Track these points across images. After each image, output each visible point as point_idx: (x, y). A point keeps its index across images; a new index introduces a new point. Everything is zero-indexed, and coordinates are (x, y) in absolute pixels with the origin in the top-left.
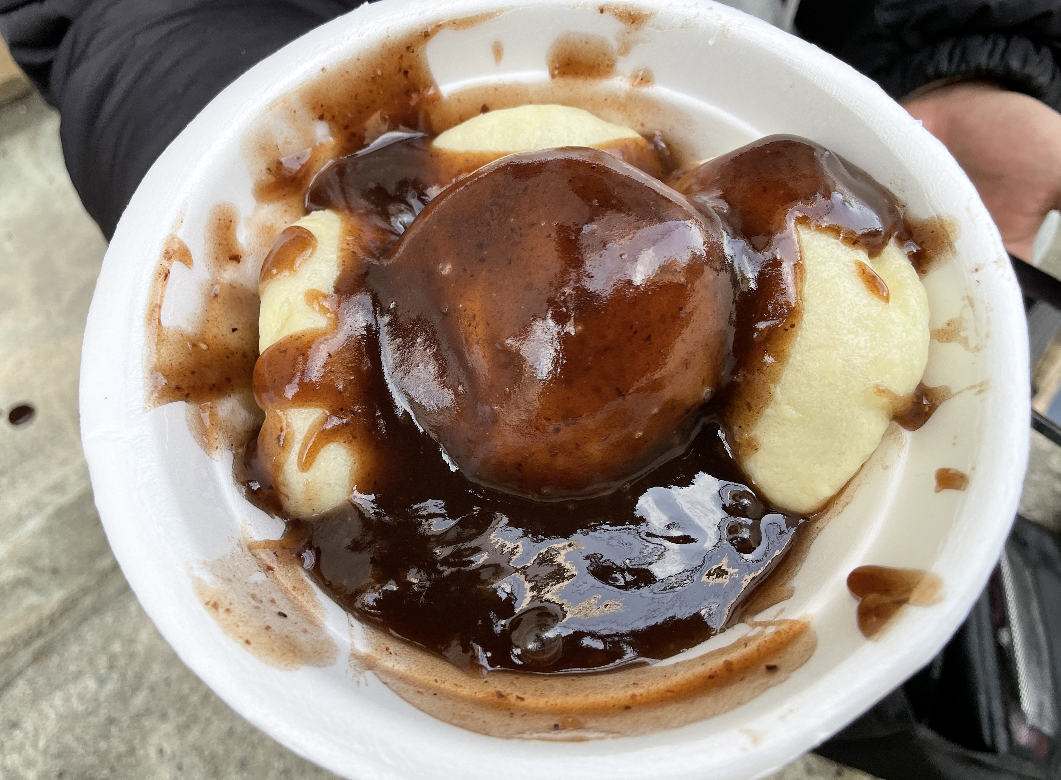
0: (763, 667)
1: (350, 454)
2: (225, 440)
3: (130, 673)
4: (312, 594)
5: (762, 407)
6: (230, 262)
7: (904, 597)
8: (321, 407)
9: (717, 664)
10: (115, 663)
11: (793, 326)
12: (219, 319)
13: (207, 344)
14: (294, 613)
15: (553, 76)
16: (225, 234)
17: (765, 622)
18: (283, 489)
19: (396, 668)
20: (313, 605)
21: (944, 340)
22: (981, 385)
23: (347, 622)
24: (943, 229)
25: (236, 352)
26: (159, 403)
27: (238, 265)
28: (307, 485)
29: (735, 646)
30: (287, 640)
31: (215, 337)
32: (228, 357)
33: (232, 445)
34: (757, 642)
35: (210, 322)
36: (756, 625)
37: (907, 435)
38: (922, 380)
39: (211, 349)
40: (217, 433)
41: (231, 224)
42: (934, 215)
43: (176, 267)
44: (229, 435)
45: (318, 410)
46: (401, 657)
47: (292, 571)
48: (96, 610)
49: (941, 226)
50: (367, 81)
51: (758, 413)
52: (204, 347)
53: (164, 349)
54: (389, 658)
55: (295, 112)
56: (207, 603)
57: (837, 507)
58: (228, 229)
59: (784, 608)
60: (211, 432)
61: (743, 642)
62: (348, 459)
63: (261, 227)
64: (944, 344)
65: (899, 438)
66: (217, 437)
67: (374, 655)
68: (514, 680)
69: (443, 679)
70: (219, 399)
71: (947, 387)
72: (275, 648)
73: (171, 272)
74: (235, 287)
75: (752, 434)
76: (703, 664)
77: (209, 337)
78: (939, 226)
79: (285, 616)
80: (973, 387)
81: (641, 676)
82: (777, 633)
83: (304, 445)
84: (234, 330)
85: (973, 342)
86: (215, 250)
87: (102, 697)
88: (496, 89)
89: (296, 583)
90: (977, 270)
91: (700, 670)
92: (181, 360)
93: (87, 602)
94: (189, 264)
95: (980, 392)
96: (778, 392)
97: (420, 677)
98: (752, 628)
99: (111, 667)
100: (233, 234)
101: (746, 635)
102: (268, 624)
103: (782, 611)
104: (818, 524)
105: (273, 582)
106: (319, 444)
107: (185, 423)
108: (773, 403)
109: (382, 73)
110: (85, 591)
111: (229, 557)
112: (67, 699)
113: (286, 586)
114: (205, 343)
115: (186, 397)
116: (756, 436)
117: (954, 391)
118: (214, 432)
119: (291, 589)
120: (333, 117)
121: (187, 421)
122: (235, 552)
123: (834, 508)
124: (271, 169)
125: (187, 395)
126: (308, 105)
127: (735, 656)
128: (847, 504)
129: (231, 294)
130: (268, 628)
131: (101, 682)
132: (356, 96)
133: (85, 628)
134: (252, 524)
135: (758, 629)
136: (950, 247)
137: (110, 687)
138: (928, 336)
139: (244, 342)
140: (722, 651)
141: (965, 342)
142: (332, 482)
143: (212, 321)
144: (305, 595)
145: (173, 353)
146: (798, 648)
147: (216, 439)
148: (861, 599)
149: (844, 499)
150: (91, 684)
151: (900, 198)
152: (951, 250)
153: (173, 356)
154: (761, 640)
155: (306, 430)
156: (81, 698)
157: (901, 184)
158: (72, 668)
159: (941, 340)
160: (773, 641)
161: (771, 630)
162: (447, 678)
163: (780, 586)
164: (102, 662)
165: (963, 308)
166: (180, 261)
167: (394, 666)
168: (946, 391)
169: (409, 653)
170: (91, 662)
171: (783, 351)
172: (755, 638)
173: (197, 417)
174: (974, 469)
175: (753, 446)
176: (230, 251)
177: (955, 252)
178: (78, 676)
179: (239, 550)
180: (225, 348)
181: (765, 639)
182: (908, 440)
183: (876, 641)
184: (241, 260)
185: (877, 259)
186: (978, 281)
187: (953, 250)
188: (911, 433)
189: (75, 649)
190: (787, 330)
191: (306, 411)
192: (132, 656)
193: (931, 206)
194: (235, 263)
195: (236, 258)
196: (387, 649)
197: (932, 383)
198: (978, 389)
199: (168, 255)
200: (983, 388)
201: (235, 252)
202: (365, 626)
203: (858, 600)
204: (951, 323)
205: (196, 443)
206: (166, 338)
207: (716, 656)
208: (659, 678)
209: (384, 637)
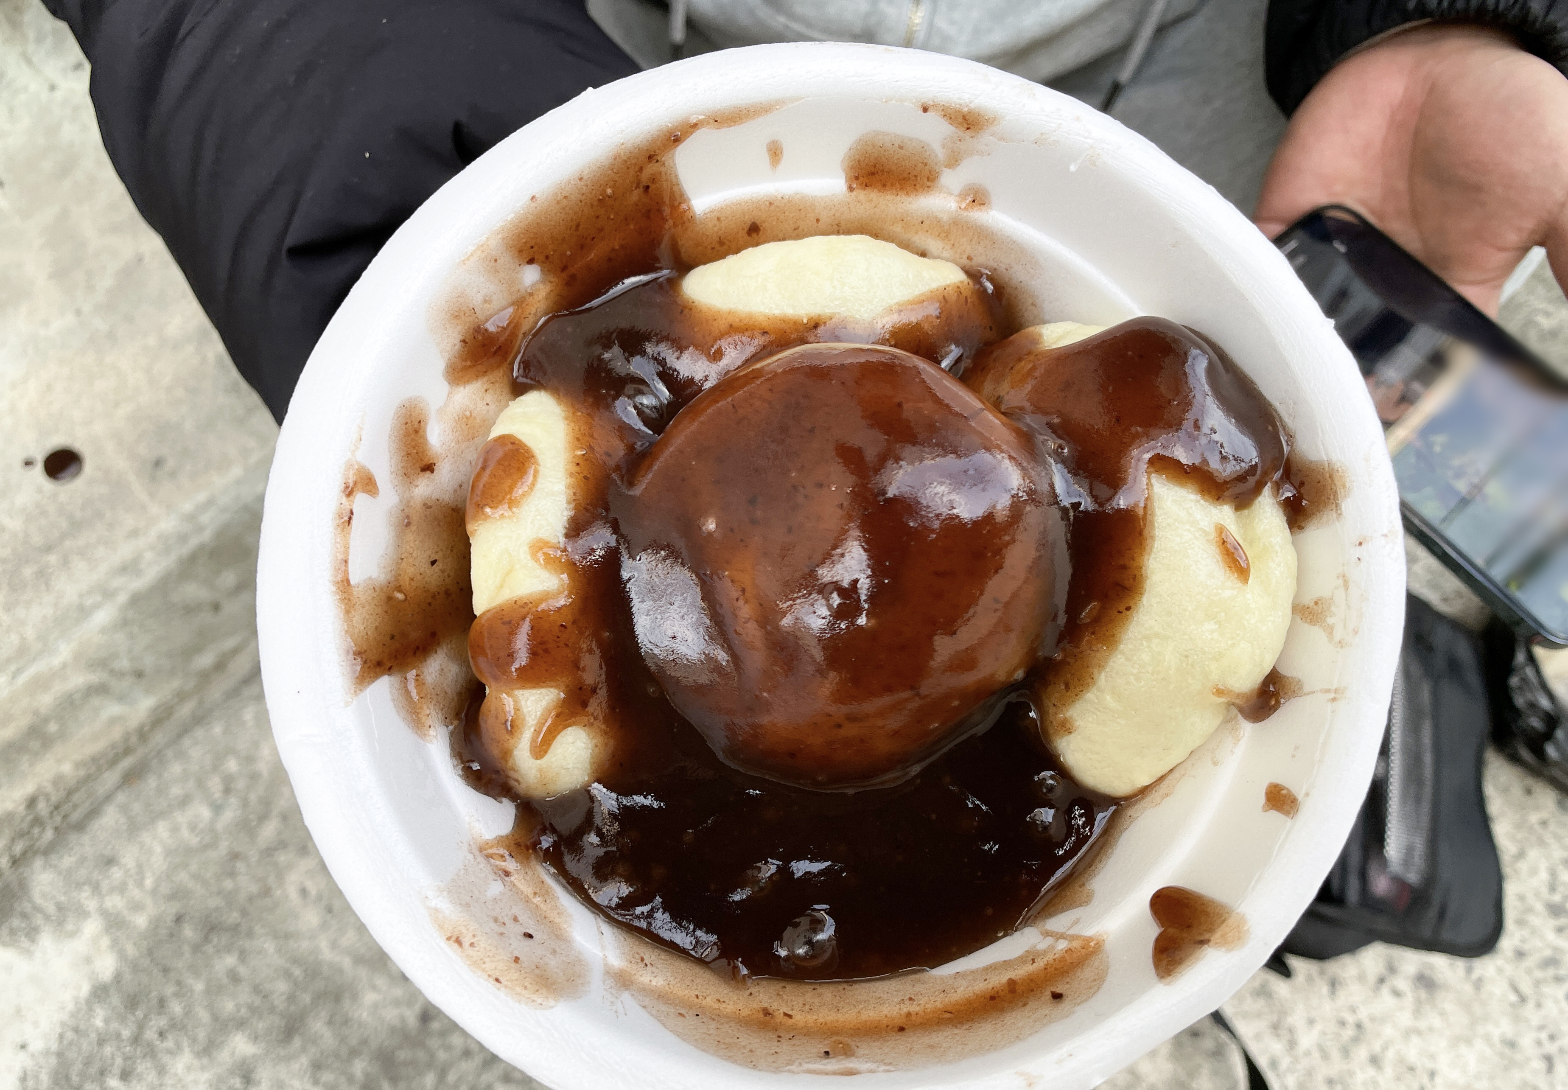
0: (1048, 994)
1: (591, 736)
2: (437, 713)
3: (253, 797)
4: (555, 898)
5: (1082, 691)
6: (422, 474)
7: (1206, 936)
8: (556, 687)
9: (999, 980)
10: (232, 785)
11: (1128, 609)
12: (415, 555)
13: (405, 594)
14: (539, 928)
15: (851, 189)
16: (413, 440)
17: (1057, 933)
18: (512, 774)
19: (654, 983)
20: (558, 914)
21: (1308, 621)
22: (1336, 691)
23: (596, 928)
24: (1333, 481)
25: (439, 593)
26: (360, 690)
27: (432, 476)
28: (540, 771)
29: (1022, 960)
30: (537, 971)
31: (412, 579)
32: (430, 604)
33: (446, 718)
34: (1045, 960)
35: (405, 560)
36: (1048, 934)
37: (1247, 728)
38: (1274, 667)
39: (409, 598)
40: (428, 708)
41: (420, 426)
42: (1325, 459)
43: (361, 500)
44: (442, 706)
45: (552, 690)
46: (657, 968)
47: (530, 873)
48: (199, 719)
49: (1330, 477)
50: (592, 205)
51: (1077, 695)
52: (400, 596)
53: (356, 616)
54: (645, 972)
55: (496, 261)
56: (449, 939)
57: (1155, 796)
58: (416, 432)
59: (1080, 918)
60: (421, 708)
61: (1031, 957)
62: (589, 742)
63: (457, 418)
64: (1306, 624)
65: (1237, 730)
66: (428, 712)
67: (629, 970)
68: (780, 990)
69: (705, 994)
70: (425, 661)
71: (1300, 680)
72: (526, 984)
73: (354, 511)
74: (430, 507)
75: (1068, 714)
76: (986, 980)
77: (405, 581)
78: (1328, 475)
79: (531, 936)
80: (1328, 691)
81: (919, 988)
82: (1069, 951)
83: (537, 732)
84: (433, 563)
85: (1338, 635)
86: (402, 464)
87: (220, 826)
88: (771, 204)
89: (536, 887)
90: (1360, 544)
91: (980, 987)
92: (377, 624)
93: (186, 710)
94: (374, 494)
95: (1334, 700)
96: (1102, 679)
97: (680, 993)
98: (1042, 937)
99: (227, 791)
100: (424, 438)
101: (1035, 946)
102: (517, 954)
103: (1077, 922)
104: (1131, 812)
105: (511, 890)
106: (555, 730)
107: (391, 704)
108: (1094, 688)
109: (613, 192)
110: (181, 696)
111: (462, 872)
112: (175, 830)
113: (526, 893)
114: (400, 591)
115: (389, 670)
116: (1071, 718)
117: (1306, 689)
118: (425, 707)
119: (531, 896)
120: (547, 257)
121: (393, 700)
122: (467, 861)
123: (1152, 796)
124: (467, 340)
125: (390, 669)
126: (513, 249)
127: (1020, 973)
128: (1167, 795)
129: (426, 516)
130: (517, 960)
131: (217, 809)
132: (578, 226)
133: (187, 741)
134: (480, 818)
135: (1049, 940)
136: (1336, 506)
137: (229, 815)
138: (1289, 611)
139: (446, 574)
140: (1006, 964)
141: (1330, 630)
142: (570, 766)
143: (407, 557)
144: (548, 901)
145: (367, 617)
146: (1087, 973)
147: (428, 715)
148: (1163, 929)
149: (1164, 787)
150: (205, 813)
151: (1289, 424)
152: (1337, 510)
153: (367, 621)
154: (1050, 957)
155: (539, 713)
156: (193, 827)
157: (1293, 408)
158: (176, 791)
159: (1304, 619)
160: (1062, 959)
161: (1062, 945)
162: (708, 992)
163: (1080, 887)
164: (215, 784)
165: (1336, 588)
166: (364, 492)
167: (650, 981)
168: (1297, 686)
169: (665, 962)
170: (200, 784)
171: (1113, 636)
172: (1044, 953)
173: (404, 691)
174: (1307, 795)
175: (1066, 728)
176: (421, 460)
177: (1340, 514)
178: (184, 802)
179: (470, 857)
180: (425, 591)
181: (1055, 957)
182: (1246, 734)
183: (1168, 984)
184: (435, 467)
185: (1246, 512)
186: (1359, 559)
187: (1339, 512)
188: (1251, 725)
189: (176, 768)
190: (1121, 612)
191: (539, 692)
192: (254, 777)
193: (1323, 445)
194: (428, 473)
195: (429, 468)
196: (642, 960)
197: (1283, 671)
198: (1332, 695)
199: (349, 492)
200: (1338, 696)
201: (426, 461)
202: (615, 930)
203: (1160, 928)
204: (1319, 602)
205: (406, 727)
206: (357, 600)
207: (1000, 971)
208: (937, 993)
209: (637, 943)
